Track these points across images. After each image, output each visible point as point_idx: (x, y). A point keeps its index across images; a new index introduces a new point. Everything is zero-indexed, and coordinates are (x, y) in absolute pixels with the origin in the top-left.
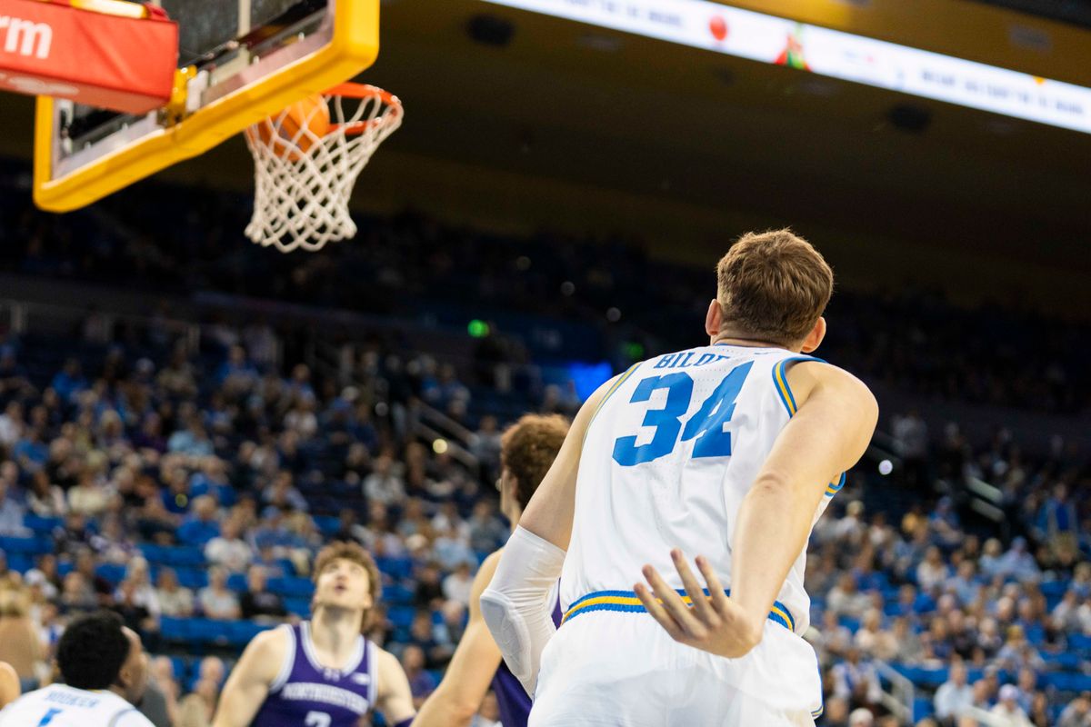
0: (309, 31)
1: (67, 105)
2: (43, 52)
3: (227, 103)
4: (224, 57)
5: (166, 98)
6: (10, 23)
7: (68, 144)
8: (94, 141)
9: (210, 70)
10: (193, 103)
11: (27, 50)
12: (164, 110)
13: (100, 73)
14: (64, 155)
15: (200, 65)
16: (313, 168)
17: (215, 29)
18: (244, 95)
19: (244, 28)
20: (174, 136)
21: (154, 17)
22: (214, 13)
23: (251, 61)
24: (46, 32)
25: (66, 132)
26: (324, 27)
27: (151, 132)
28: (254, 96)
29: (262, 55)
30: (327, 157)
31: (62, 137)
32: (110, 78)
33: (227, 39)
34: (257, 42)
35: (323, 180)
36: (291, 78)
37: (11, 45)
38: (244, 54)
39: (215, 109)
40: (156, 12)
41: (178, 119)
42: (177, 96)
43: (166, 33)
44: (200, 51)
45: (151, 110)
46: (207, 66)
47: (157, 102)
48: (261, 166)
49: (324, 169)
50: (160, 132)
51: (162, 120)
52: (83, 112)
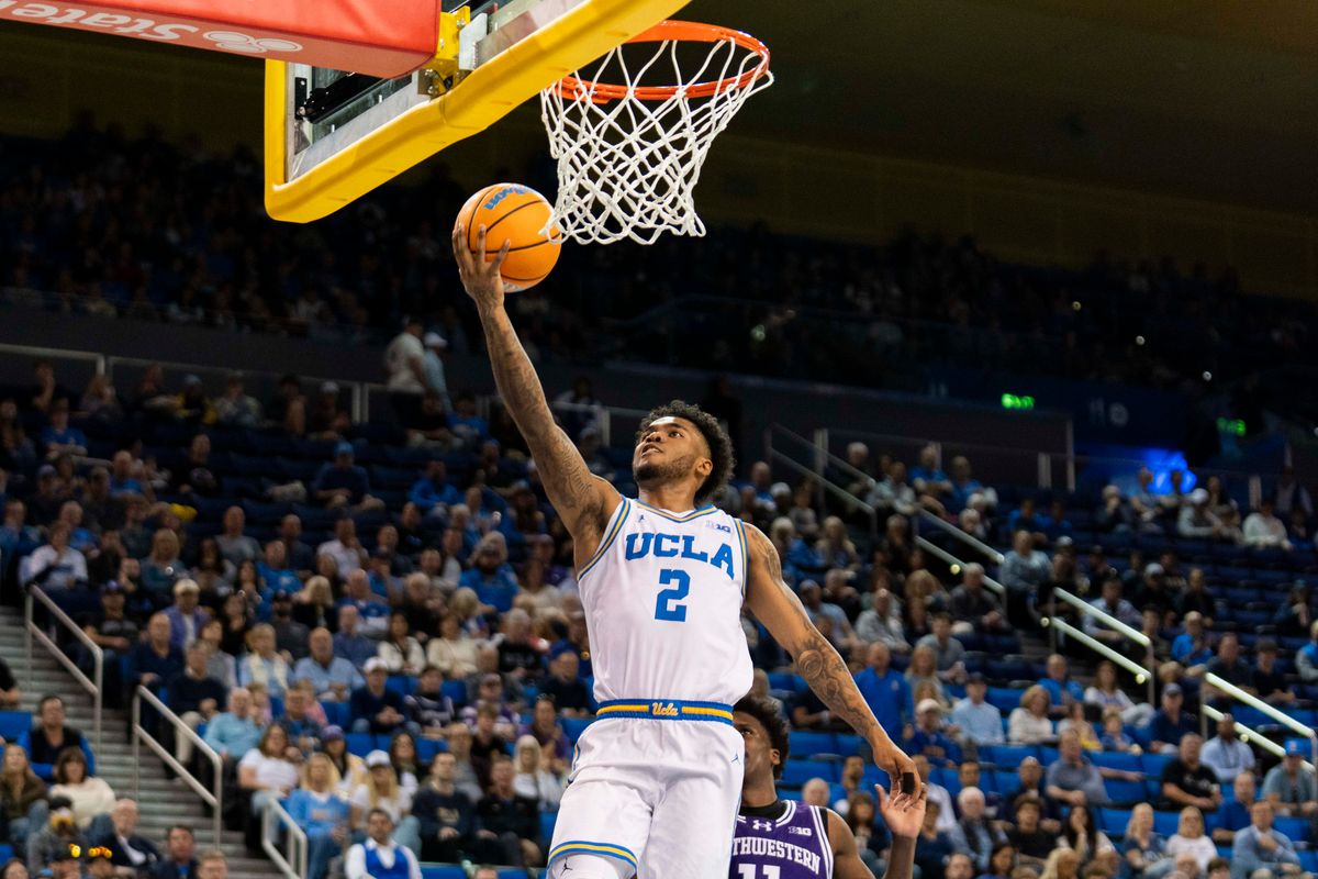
1: (304, 71)
3: (511, 54)
5: (431, 53)
7: (307, 127)
8: (339, 123)
9: (490, 12)
10: (466, 61)
12: (428, 71)
14: (302, 142)
18: (534, 42)
20: (442, 107)
25: (303, 111)
27: (410, 103)
28: (544, 44)
31: (299, 118)
32: (350, 29)
36: (594, 15)
39: (495, 65)
41: (449, 83)
42: (445, 50)
45: (413, 71)
46: (486, 5)
47: (419, 59)
50: (426, 103)
51: (427, 85)
52: (327, 80)
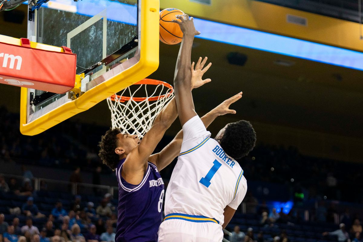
0: (130, 57)
1: (33, 91)
2: (19, 68)
3: (97, 88)
4: (96, 69)
5: (73, 87)
6: (4, 55)
7: (33, 107)
8: (44, 106)
9: (90, 75)
10: (83, 89)
11: (12, 66)
12: (72, 92)
13: (44, 76)
14: (32, 112)
15: (86, 72)
16: (135, 116)
17: (92, 57)
18: (104, 84)
19: (104, 56)
20: (75, 103)
21: (66, 52)
22: (92, 50)
23: (107, 70)
24: (20, 59)
25: (32, 102)
26: (136, 55)
27: (66, 101)
28: (107, 85)
29: (111, 67)
30: (141, 111)
31: (31, 104)
32: (49, 79)
33: (97, 61)
34: (110, 62)
35: (140, 121)
36: (122, 77)
37: (5, 65)
38: (104, 67)
39: (92, 91)
40: (67, 50)
41: (78, 95)
42: (77, 86)
43: (72, 59)
44: (86, 67)
45: (67, 92)
46: (89, 73)
47: (69, 88)
48: (113, 115)
49: (140, 116)
50: (70, 101)
51: (71, 96)
52: (39, 93)
